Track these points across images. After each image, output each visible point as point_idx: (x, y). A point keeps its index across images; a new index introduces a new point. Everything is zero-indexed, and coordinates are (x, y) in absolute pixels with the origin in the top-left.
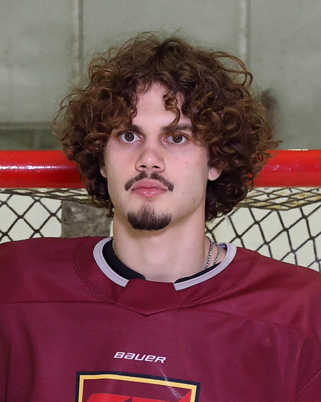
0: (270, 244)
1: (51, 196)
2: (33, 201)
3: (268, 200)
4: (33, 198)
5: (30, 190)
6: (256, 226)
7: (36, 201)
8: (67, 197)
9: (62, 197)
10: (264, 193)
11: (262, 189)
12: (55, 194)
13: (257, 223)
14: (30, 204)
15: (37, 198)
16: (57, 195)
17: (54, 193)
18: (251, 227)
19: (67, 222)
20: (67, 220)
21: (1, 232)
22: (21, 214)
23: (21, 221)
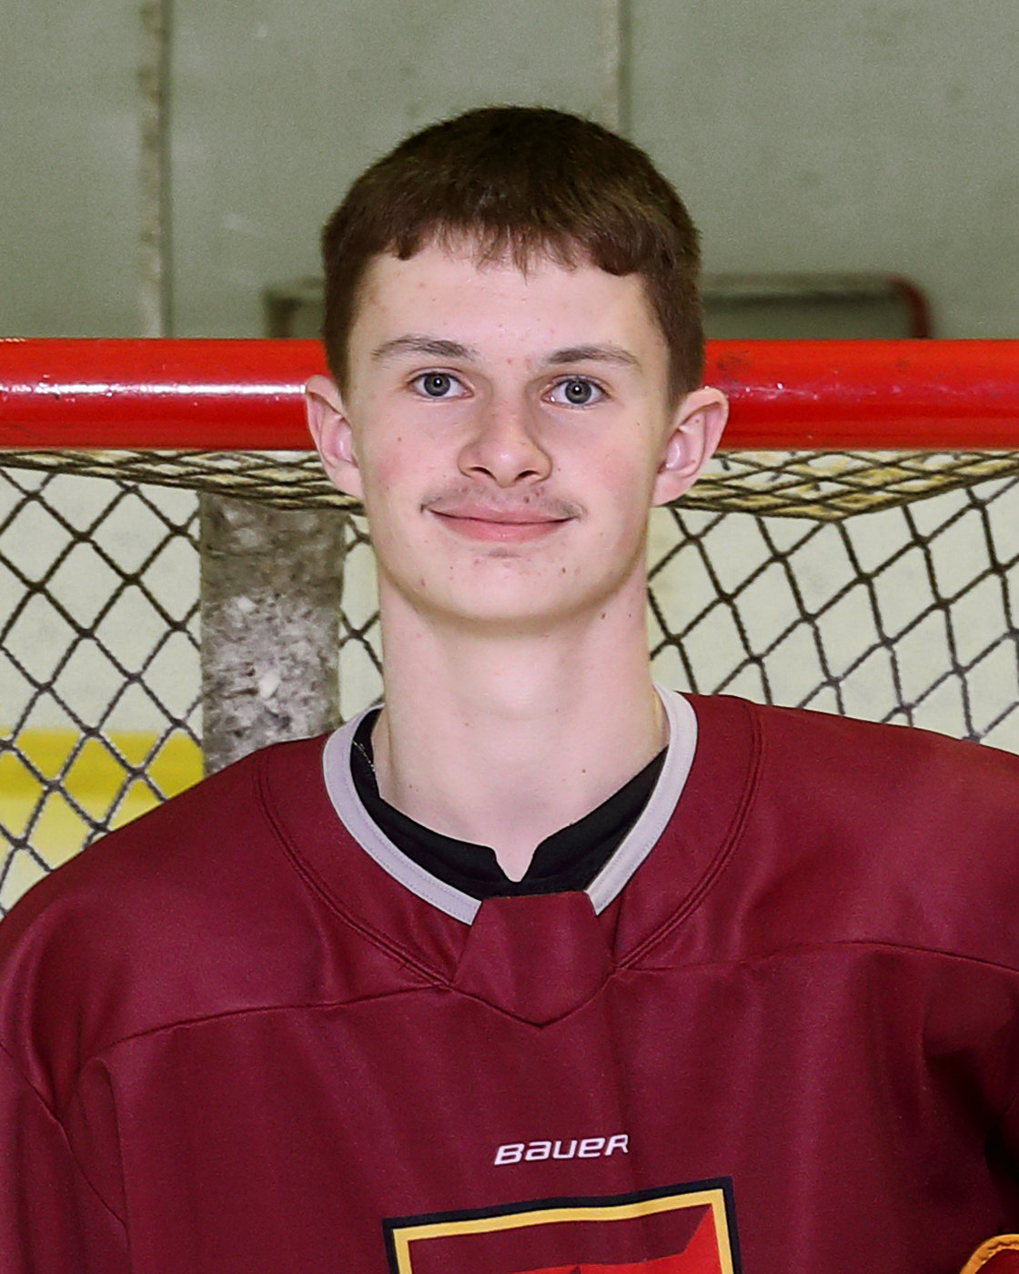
0: (818, 622)
2: (119, 489)
4: (120, 484)
6: (777, 567)
7: (128, 490)
13: (779, 557)
14: (110, 499)
15: (130, 483)
18: (762, 569)
19: (215, 553)
20: (212, 546)
21: (25, 581)
22: (82, 527)
23: (84, 548)
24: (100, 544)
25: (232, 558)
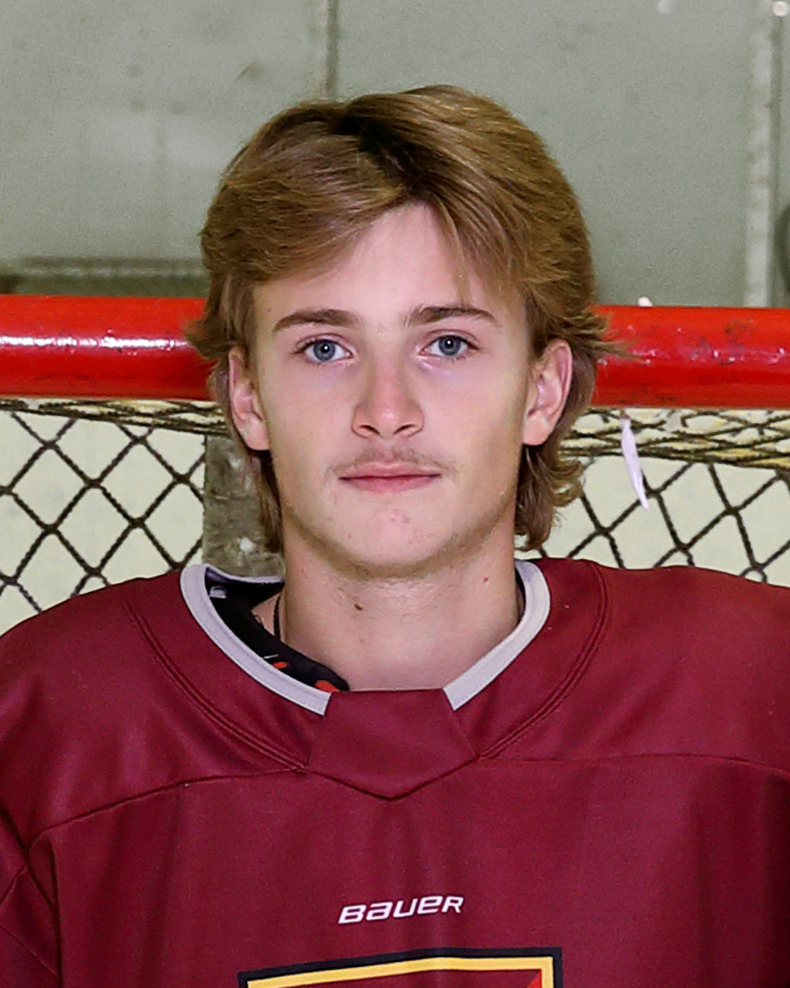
0: (766, 571)
1: (169, 423)
2: (126, 439)
3: (756, 443)
4: (128, 434)
5: (112, 407)
6: (730, 520)
7: (135, 440)
8: (212, 425)
9: (199, 425)
10: (748, 425)
11: (742, 414)
12: (179, 418)
13: (732, 511)
14: (120, 449)
15: (138, 431)
16: (185, 421)
17: (175, 416)
18: (716, 521)
19: (218, 497)
20: (217, 490)
21: (39, 523)
22: (94, 475)
23: (95, 493)
24: (109, 490)
25: (234, 502)
